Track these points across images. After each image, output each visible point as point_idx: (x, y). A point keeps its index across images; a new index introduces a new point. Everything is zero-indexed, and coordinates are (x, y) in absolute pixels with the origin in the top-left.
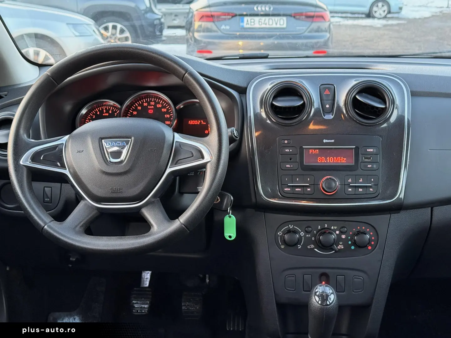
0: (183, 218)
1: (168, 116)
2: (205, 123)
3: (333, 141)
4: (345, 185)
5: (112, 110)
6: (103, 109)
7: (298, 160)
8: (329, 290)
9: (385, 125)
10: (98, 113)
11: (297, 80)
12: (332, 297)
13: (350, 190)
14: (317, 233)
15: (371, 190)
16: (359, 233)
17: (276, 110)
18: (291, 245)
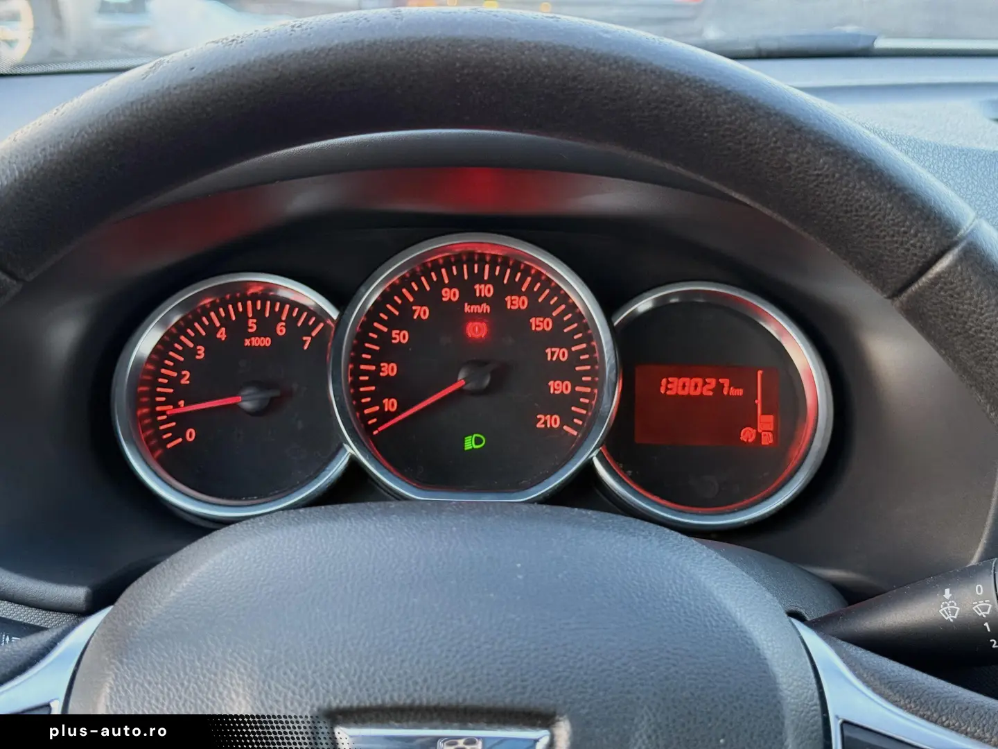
1: (561, 354)
2: (740, 392)
5: (291, 321)
6: (242, 317)
10: (222, 334)
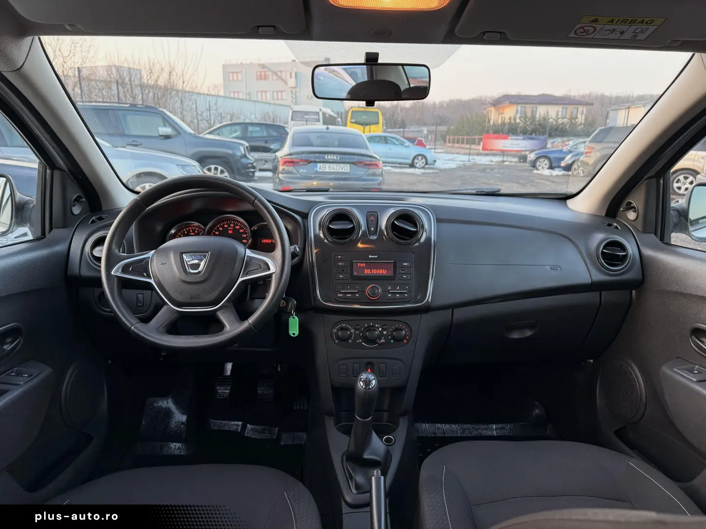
0: (251, 320)
1: (245, 236)
3: (376, 256)
4: (386, 291)
5: (198, 230)
6: (190, 230)
7: (349, 271)
8: (371, 377)
9: (417, 244)
10: (186, 233)
11: (348, 208)
12: (374, 382)
13: (390, 295)
14: (364, 330)
15: (406, 295)
16: (397, 330)
17: (332, 232)
18: (343, 340)
